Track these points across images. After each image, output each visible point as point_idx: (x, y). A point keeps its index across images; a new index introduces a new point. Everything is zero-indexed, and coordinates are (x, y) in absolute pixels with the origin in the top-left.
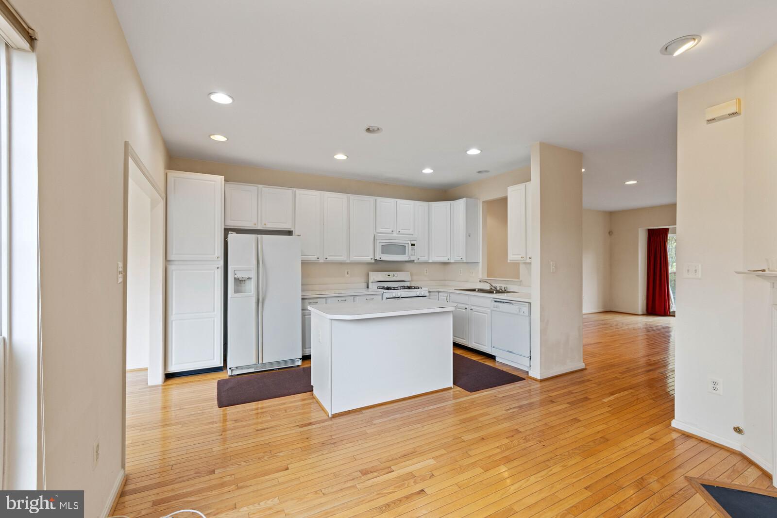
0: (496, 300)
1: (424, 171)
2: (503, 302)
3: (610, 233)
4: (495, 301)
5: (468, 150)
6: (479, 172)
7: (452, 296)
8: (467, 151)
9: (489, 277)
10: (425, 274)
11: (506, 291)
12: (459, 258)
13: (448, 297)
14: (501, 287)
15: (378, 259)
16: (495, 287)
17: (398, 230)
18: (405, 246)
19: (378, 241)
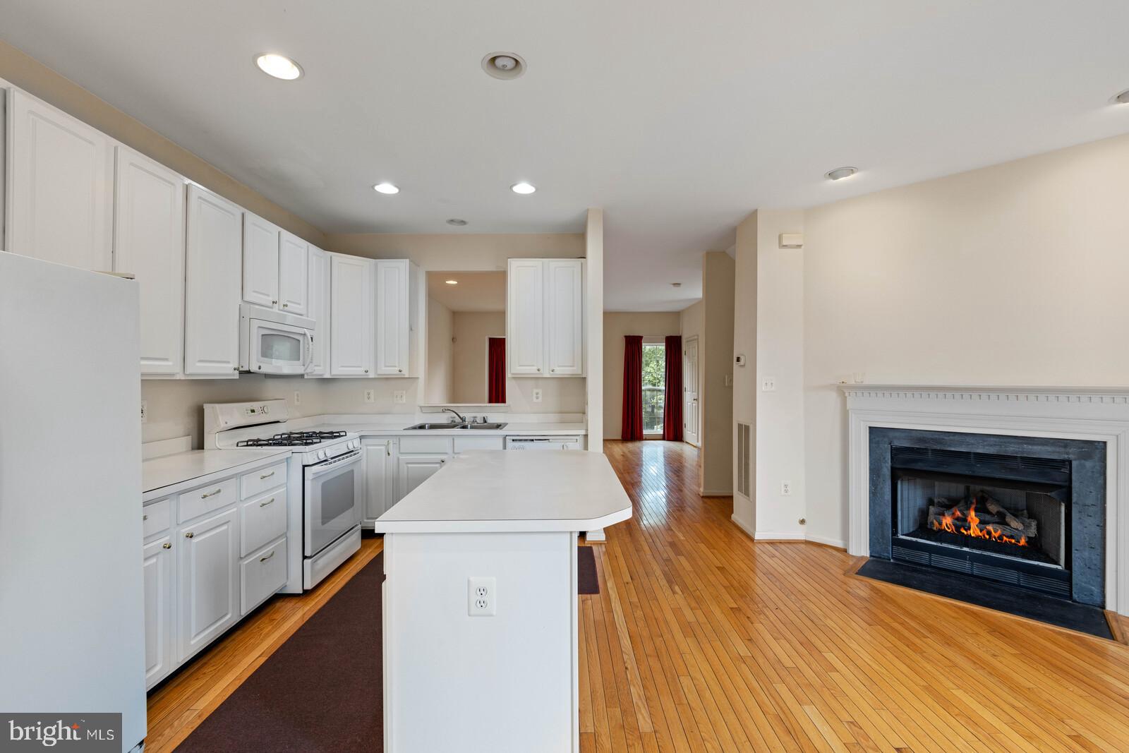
0: (515, 438)
1: (378, 188)
2: (533, 440)
3: (453, 339)
4: (513, 440)
5: (515, 185)
6: (452, 221)
7: (404, 442)
8: (511, 187)
9: (454, 403)
10: (296, 402)
11: (485, 425)
12: (393, 371)
13: (391, 445)
14: (475, 417)
15: (254, 368)
16: (463, 420)
17: (283, 302)
18: (299, 341)
19: (255, 324)
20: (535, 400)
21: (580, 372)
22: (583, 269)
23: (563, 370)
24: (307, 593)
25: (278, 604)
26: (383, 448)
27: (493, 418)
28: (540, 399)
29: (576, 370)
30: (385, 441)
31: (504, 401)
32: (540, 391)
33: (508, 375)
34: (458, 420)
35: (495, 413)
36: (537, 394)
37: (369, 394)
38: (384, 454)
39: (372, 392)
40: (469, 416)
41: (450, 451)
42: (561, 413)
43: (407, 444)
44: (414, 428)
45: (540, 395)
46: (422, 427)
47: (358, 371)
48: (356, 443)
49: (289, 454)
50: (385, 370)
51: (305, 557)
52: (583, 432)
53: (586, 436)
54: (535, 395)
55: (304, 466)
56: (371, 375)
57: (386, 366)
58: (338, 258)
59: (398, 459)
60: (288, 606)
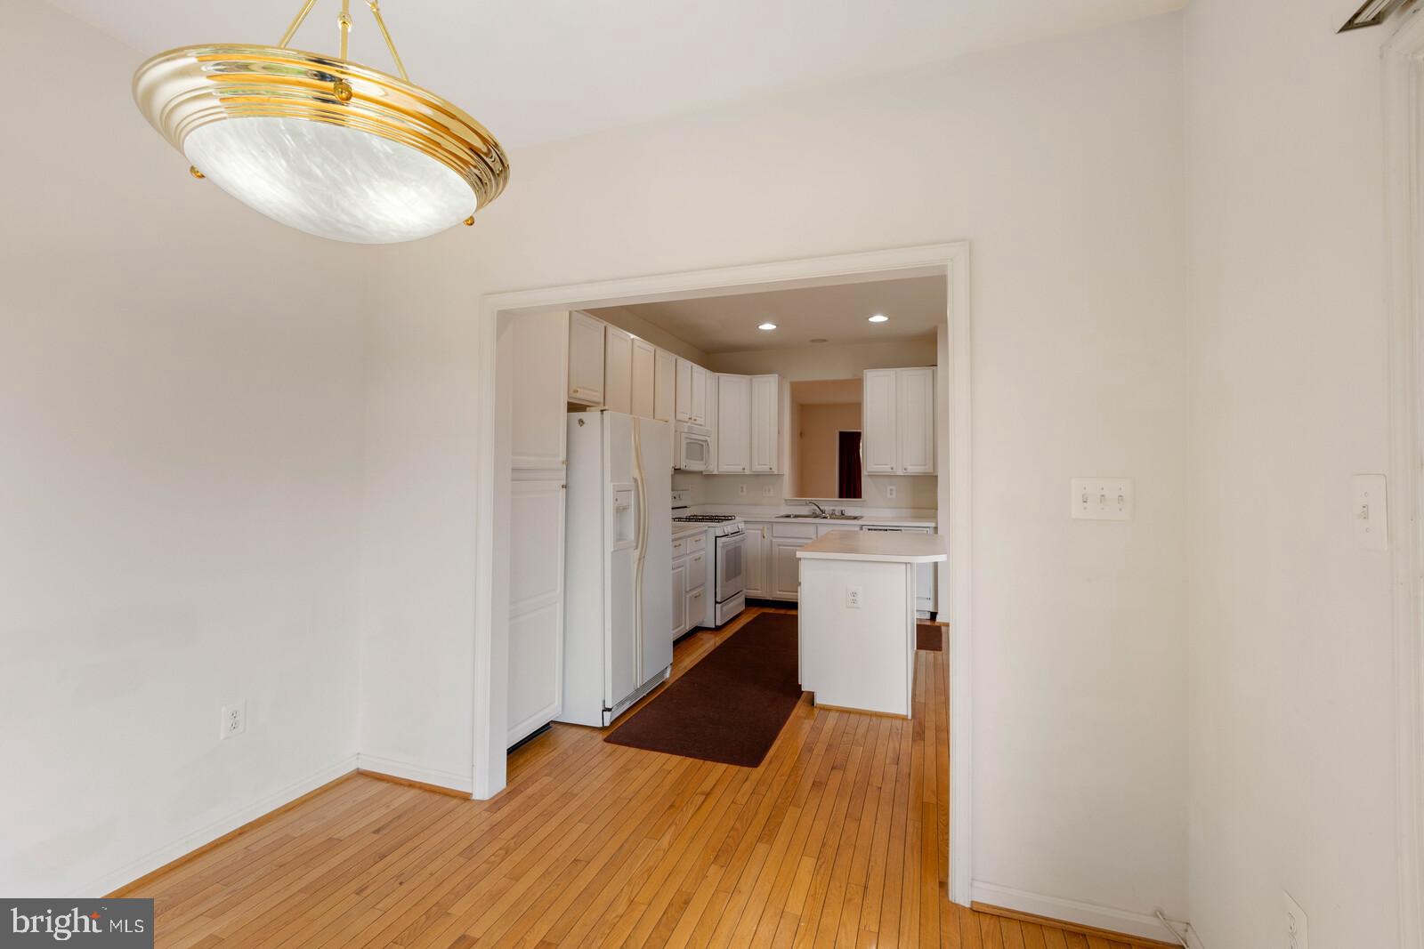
0: (870, 528)
1: (760, 327)
2: (886, 530)
3: (801, 434)
4: (869, 530)
5: (870, 315)
7: (776, 527)
8: (867, 318)
11: (842, 516)
12: (766, 468)
13: (765, 529)
14: (834, 510)
15: (683, 467)
16: (823, 512)
17: (693, 418)
18: (702, 446)
19: (684, 435)
20: (889, 496)
21: (932, 471)
22: (934, 375)
23: (915, 468)
24: (718, 629)
25: (699, 634)
26: (759, 532)
27: (850, 511)
28: (894, 496)
29: (928, 469)
30: (760, 526)
31: (860, 496)
32: (893, 488)
33: (864, 473)
34: (818, 512)
35: (851, 507)
36: (891, 490)
37: (742, 488)
38: (760, 536)
39: (745, 486)
40: (828, 508)
41: (814, 537)
42: (914, 508)
43: (778, 530)
44: (782, 517)
45: (894, 492)
46: (788, 516)
47: (737, 469)
48: (742, 526)
49: (707, 528)
50: (758, 468)
51: (716, 602)
52: (933, 525)
53: (936, 528)
54: (889, 492)
55: (716, 537)
56: (747, 472)
57: (759, 464)
58: (724, 377)
59: (771, 541)
60: (705, 636)
